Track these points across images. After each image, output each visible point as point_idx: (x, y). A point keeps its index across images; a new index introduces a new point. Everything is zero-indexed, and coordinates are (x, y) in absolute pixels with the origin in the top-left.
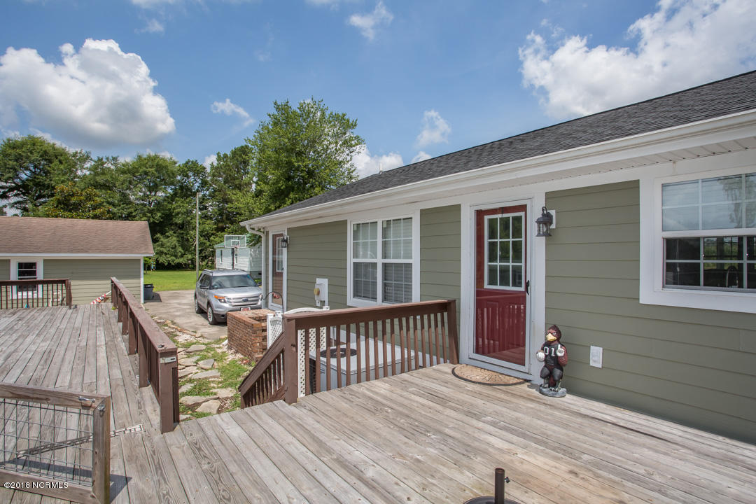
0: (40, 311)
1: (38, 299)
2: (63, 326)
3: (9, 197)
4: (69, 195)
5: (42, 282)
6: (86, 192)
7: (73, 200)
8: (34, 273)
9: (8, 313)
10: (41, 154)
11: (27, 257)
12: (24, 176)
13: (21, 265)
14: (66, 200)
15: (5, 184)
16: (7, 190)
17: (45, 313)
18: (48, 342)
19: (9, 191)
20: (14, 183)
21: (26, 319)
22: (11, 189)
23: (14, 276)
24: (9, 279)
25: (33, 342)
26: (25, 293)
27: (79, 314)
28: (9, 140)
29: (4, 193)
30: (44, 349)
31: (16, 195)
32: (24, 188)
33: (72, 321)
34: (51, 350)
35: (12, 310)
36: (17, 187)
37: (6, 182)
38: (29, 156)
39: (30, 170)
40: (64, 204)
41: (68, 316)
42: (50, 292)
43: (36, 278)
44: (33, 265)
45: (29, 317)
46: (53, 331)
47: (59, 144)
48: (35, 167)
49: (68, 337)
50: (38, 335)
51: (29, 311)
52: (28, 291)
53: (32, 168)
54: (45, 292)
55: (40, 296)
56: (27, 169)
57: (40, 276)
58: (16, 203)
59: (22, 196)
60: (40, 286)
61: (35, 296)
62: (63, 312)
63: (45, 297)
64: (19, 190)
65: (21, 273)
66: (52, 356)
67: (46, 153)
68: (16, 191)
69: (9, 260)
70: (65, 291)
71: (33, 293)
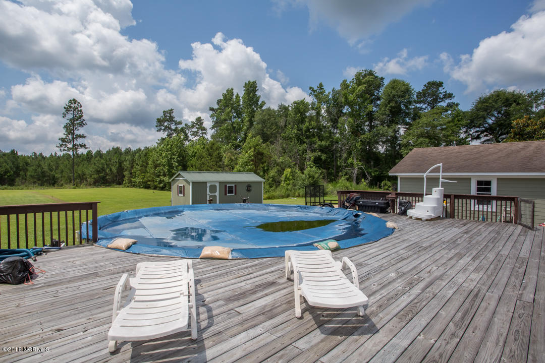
0: (487, 226)
1: (492, 212)
2: (505, 252)
3: (481, 138)
4: (524, 126)
5: (496, 198)
6: (541, 121)
7: (529, 129)
8: (489, 190)
9: (461, 223)
10: (503, 101)
11: (484, 176)
12: (490, 121)
13: (479, 183)
14: (521, 131)
15: (478, 129)
16: (479, 133)
17: (491, 229)
18: (481, 274)
19: (481, 134)
20: (484, 127)
21: (471, 233)
22: (482, 132)
23: (473, 191)
24: (470, 193)
25: (464, 270)
26: (481, 207)
27: (528, 239)
28: (480, 98)
29: (478, 135)
30: (472, 287)
31: (485, 136)
32: (490, 130)
33: (518, 246)
34: (479, 291)
35: (465, 221)
36: (486, 130)
37: (479, 127)
38: (494, 106)
39: (494, 116)
40: (519, 134)
41: (514, 238)
42: (503, 207)
43: (490, 194)
44: (488, 183)
45: (475, 231)
46: (491, 256)
47: (517, 91)
48: (499, 113)
49: (507, 273)
50: (474, 259)
51: (478, 224)
52: (483, 205)
53: (496, 115)
54: (499, 207)
55: (494, 210)
56: (493, 115)
57: (494, 192)
58: (485, 141)
59: (489, 135)
60: (494, 202)
61: (490, 209)
62: (509, 232)
63: (499, 211)
64: (487, 132)
65: (479, 190)
66: (477, 304)
67: (507, 100)
68: (485, 133)
69: (470, 179)
70: (513, 208)
71: (488, 207)
